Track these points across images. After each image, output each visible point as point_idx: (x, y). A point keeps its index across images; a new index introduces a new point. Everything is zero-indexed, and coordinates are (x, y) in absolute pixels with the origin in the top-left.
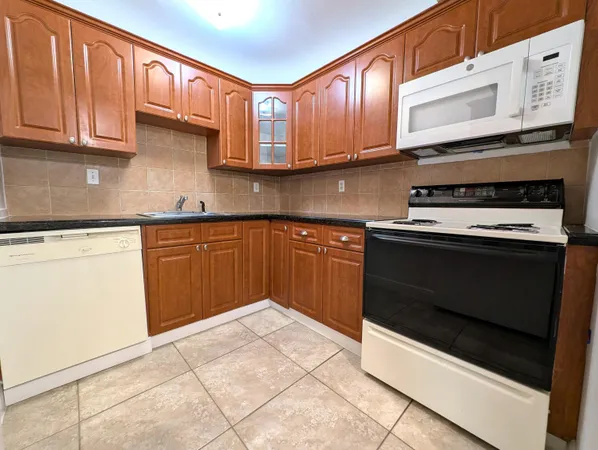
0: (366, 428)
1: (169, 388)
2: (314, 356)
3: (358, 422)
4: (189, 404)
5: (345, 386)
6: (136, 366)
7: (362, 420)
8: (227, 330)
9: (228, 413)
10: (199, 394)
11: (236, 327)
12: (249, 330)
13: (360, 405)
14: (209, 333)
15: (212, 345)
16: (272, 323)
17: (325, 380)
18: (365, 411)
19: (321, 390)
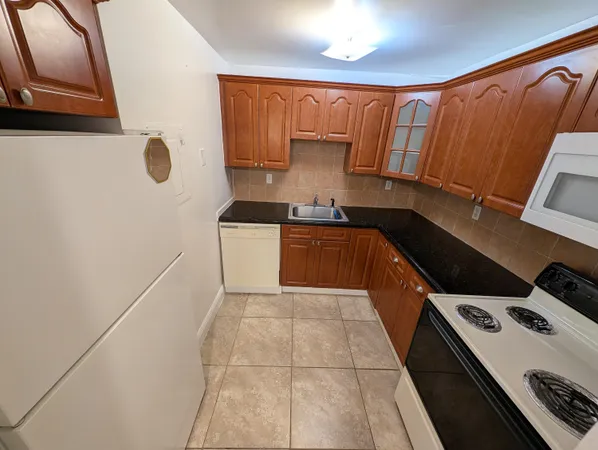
0: (361, 433)
1: (277, 322)
2: (369, 360)
3: (360, 425)
4: (281, 339)
5: (372, 397)
6: (272, 299)
7: (363, 427)
8: (324, 300)
9: (294, 358)
10: (287, 336)
11: (331, 302)
12: (339, 309)
13: (371, 417)
14: (314, 297)
15: (311, 308)
16: (359, 312)
17: (362, 382)
18: (371, 424)
19: (354, 386)
